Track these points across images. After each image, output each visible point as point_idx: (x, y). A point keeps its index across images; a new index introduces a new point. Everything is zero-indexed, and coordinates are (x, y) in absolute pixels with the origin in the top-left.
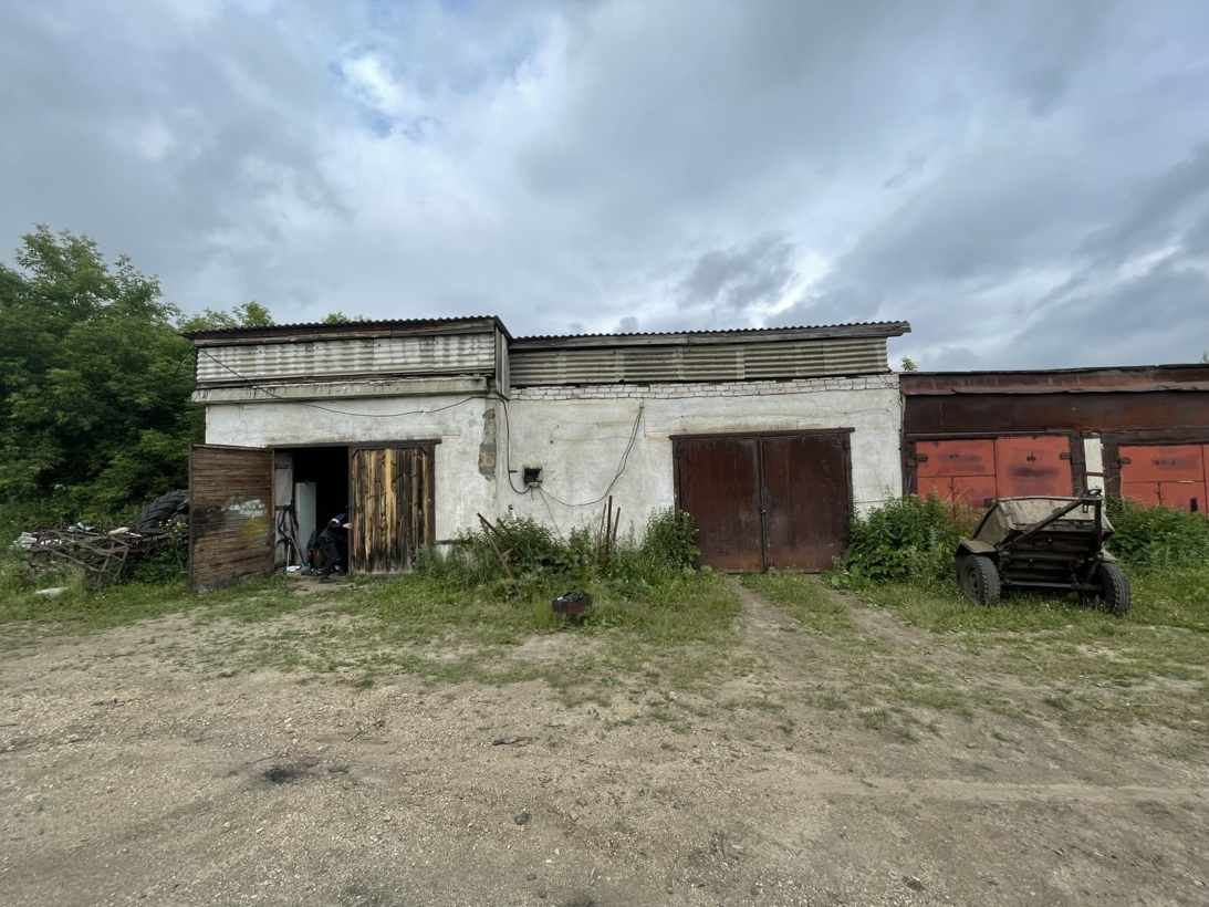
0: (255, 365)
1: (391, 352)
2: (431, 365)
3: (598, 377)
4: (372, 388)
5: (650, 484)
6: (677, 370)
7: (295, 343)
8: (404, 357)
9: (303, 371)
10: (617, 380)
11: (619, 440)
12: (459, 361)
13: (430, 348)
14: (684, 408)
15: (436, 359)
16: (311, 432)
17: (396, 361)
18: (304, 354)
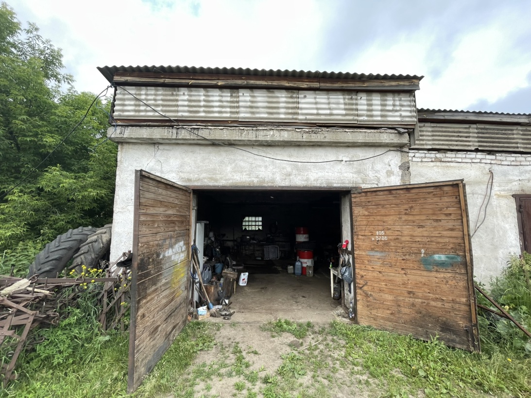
0: (177, 106)
1: (316, 103)
2: (356, 118)
3: (457, 145)
4: (300, 135)
5: (501, 233)
6: (517, 143)
7: (221, 88)
8: (330, 109)
9: (228, 115)
10: (473, 148)
11: (476, 196)
12: (382, 116)
13: (354, 102)
14: (521, 173)
15: (360, 112)
16: (230, 176)
17: (321, 112)
18: (229, 99)
